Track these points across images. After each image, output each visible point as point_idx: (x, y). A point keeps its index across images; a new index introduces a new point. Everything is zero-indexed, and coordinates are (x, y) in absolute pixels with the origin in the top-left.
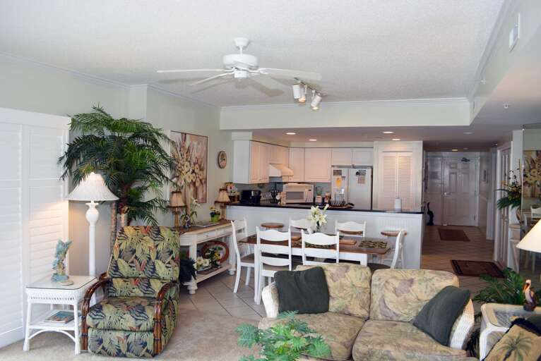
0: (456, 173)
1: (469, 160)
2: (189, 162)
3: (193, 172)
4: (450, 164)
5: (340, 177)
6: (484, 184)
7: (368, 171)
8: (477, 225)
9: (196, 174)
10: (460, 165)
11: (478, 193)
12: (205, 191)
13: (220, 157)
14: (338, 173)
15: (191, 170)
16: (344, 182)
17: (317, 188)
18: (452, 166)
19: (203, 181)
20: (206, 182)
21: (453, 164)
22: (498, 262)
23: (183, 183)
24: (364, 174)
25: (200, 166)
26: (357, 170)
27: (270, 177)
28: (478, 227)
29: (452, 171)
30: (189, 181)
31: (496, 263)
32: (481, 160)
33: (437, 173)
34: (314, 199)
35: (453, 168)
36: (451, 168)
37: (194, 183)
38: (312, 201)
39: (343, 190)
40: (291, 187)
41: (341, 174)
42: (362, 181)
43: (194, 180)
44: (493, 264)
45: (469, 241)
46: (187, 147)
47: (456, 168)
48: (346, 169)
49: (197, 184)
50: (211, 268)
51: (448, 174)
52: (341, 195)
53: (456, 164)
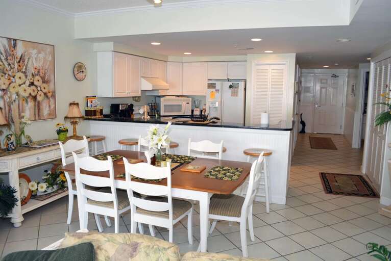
0: (326, 88)
1: (338, 77)
2: (24, 73)
3: (32, 84)
4: (321, 80)
5: (214, 90)
6: (351, 97)
7: (242, 84)
8: (343, 133)
9: (36, 86)
10: (331, 81)
11: (344, 105)
12: (52, 107)
13: (76, 69)
14: (211, 86)
15: (28, 83)
16: (218, 95)
17: (195, 101)
18: (323, 81)
19: (49, 95)
20: (54, 96)
21: (324, 79)
22: (366, 175)
23: (14, 96)
24: (237, 87)
25: (43, 78)
26: (230, 83)
27: (142, 90)
28: (344, 135)
29: (323, 85)
30: (26, 95)
31: (365, 177)
32: (348, 77)
33: (309, 87)
34: (193, 111)
35: (324, 83)
36: (321, 83)
37: (35, 98)
38: (190, 114)
39: (217, 103)
40: (169, 100)
41: (215, 87)
42: (235, 94)
43: (33, 94)
44: (361, 177)
45: (336, 149)
46: (19, 55)
47: (327, 83)
48: (219, 82)
49: (39, 98)
50: (57, 190)
51: (319, 88)
52: (216, 108)
53: (327, 80)
